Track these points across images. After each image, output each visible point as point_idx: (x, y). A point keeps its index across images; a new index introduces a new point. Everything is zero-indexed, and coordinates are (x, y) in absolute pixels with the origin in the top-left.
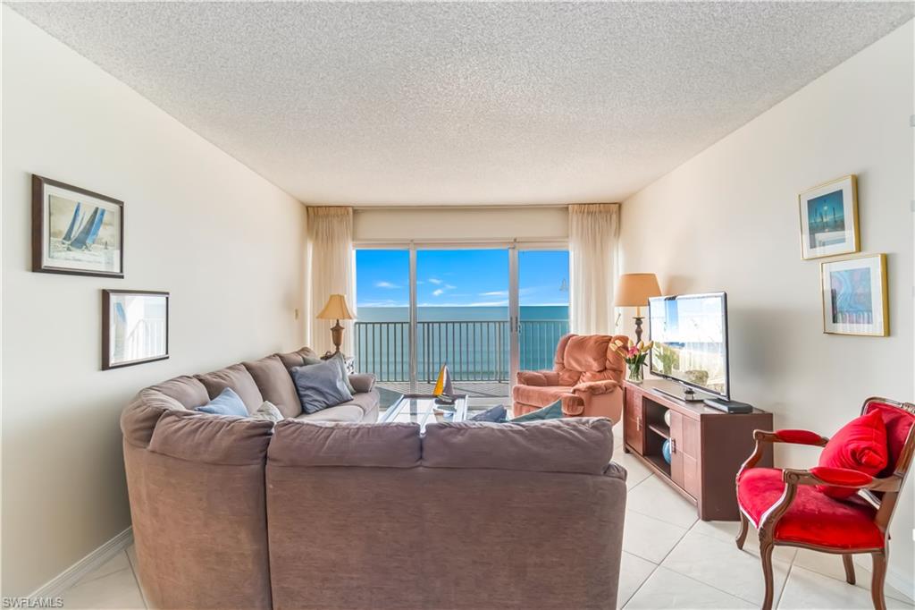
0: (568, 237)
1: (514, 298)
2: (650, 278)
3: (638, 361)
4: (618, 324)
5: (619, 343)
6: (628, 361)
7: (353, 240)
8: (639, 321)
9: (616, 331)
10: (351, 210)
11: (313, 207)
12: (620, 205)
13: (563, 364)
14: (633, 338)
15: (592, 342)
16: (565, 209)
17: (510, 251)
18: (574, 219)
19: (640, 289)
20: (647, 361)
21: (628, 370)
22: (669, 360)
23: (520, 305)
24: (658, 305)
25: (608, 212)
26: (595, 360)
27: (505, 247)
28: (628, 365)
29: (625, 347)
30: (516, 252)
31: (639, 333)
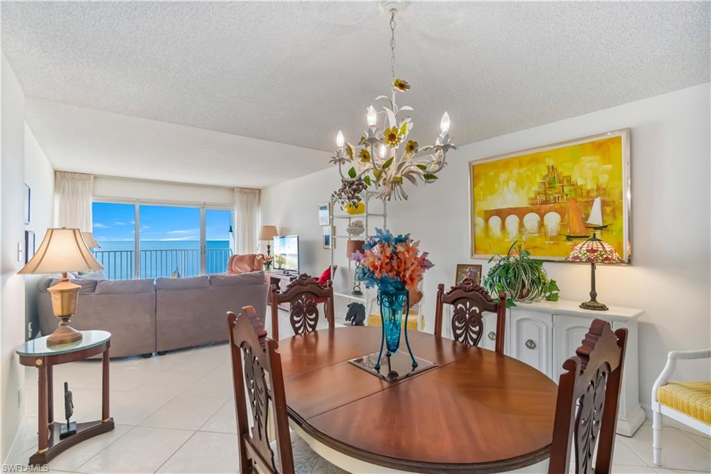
0: (233, 204)
1: (203, 235)
2: (274, 228)
3: (269, 264)
4: (259, 250)
5: (261, 257)
6: (265, 264)
7: (93, 196)
8: (269, 247)
9: (258, 252)
10: (92, 177)
11: (61, 172)
12: (260, 190)
13: (232, 270)
14: (266, 254)
15: (247, 258)
16: (232, 189)
17: (201, 209)
18: (237, 195)
19: (269, 233)
20: (272, 263)
21: (264, 268)
22: (281, 262)
23: (207, 240)
24: (277, 240)
25: (254, 193)
26: (249, 266)
27: (198, 207)
28: (264, 266)
29: (263, 258)
30: (204, 211)
31: (269, 252)
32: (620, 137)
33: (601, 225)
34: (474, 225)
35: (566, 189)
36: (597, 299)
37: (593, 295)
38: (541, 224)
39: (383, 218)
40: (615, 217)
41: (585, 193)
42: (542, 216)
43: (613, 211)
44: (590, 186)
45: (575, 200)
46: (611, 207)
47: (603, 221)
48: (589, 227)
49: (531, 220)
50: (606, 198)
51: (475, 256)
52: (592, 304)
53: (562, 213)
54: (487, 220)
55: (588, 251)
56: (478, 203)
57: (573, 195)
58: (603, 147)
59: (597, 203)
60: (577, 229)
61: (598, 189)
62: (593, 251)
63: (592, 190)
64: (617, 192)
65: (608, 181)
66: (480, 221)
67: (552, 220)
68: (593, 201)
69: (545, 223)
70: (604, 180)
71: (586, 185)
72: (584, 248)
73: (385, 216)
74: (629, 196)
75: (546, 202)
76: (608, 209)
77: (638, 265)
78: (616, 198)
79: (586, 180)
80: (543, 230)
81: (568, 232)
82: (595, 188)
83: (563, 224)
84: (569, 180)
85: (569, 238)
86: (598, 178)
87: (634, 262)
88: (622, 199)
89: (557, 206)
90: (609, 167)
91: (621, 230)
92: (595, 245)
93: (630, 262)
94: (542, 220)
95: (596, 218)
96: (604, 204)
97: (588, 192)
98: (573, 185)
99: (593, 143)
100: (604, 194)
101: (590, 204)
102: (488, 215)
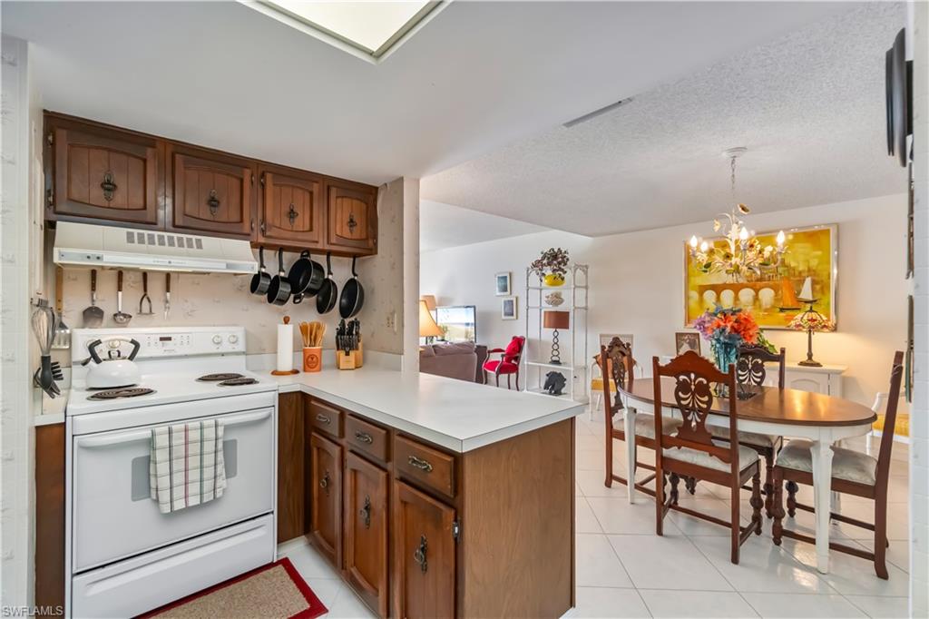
2: (432, 298)
24: (441, 311)
32: (829, 230)
33: (811, 299)
34: (687, 298)
35: (780, 270)
36: (813, 358)
37: (810, 356)
38: (756, 298)
39: (585, 290)
40: (823, 293)
41: (797, 273)
42: (757, 291)
43: (822, 288)
44: (802, 267)
45: (788, 278)
46: (820, 285)
47: (813, 296)
48: (800, 301)
49: (746, 295)
50: (816, 278)
51: (689, 326)
52: (809, 362)
53: (776, 289)
54: (701, 294)
55: (809, 320)
56: (692, 279)
57: (786, 274)
58: (814, 237)
59: (808, 281)
60: (789, 303)
61: (809, 270)
62: (813, 320)
63: (804, 271)
64: (825, 273)
65: (819, 264)
66: (694, 295)
67: (767, 295)
68: (804, 280)
69: (760, 297)
70: (814, 263)
71: (798, 267)
72: (805, 318)
73: (586, 287)
74: (835, 271)
75: (761, 279)
76: (818, 287)
77: (843, 331)
78: (824, 278)
79: (798, 263)
80: (757, 303)
81: (781, 305)
82: (806, 269)
83: (777, 298)
84: (783, 261)
85: (782, 310)
86: (808, 261)
87: (838, 329)
88: (829, 278)
89: (771, 283)
90: (819, 253)
91: (829, 304)
92: (814, 315)
93: (835, 329)
94: (757, 294)
95: (806, 293)
96: (814, 283)
97: (800, 273)
98: (787, 267)
99: (805, 233)
100: (815, 275)
101: (802, 282)
102: (702, 289)
